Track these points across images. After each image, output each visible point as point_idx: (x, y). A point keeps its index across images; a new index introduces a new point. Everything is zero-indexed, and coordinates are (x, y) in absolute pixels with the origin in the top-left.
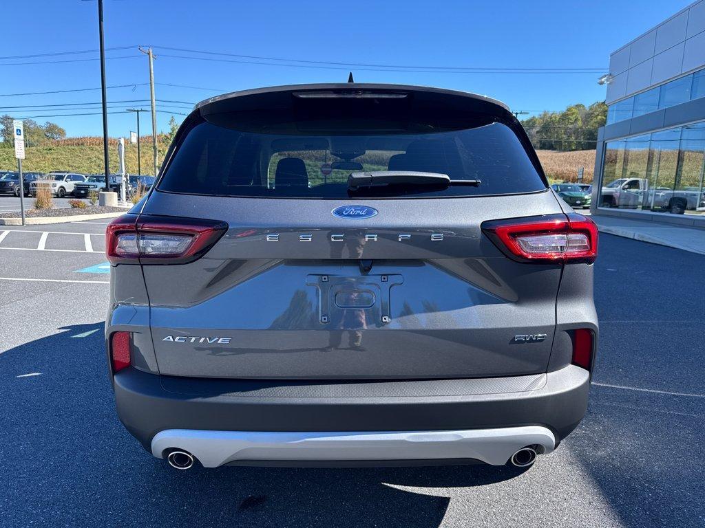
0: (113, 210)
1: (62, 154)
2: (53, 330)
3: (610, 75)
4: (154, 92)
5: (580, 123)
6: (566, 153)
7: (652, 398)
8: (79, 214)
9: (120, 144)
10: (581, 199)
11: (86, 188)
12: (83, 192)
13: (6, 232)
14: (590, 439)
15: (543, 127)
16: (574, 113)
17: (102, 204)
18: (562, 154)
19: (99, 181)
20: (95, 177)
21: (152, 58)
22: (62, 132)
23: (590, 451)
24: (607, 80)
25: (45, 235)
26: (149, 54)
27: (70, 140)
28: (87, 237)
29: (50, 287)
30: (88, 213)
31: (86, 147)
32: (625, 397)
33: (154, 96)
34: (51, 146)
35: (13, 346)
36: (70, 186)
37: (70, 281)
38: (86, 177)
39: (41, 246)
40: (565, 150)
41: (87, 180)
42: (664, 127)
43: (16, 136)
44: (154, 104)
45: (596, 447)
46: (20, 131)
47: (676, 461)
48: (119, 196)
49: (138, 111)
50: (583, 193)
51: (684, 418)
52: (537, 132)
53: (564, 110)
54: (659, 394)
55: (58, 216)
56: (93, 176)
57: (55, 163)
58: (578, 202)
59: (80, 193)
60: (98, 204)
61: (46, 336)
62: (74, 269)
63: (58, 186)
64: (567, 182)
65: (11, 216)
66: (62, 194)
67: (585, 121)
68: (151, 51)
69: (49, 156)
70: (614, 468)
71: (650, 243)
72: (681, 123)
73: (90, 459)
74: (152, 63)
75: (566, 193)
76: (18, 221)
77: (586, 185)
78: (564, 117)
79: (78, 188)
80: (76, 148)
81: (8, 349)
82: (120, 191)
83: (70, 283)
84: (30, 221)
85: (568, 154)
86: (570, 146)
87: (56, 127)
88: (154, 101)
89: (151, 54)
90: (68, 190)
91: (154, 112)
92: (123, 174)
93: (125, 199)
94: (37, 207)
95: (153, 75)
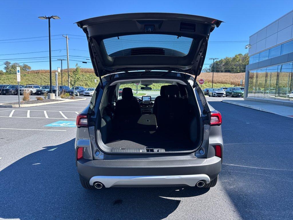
0: (53, 100)
1: (30, 77)
2: (41, 149)
3: (250, 45)
4: (68, 53)
5: (241, 62)
6: (235, 74)
7: (252, 170)
8: (40, 103)
9: (56, 74)
10: (241, 93)
11: (41, 91)
12: (39, 93)
13: (14, 111)
14: (229, 183)
15: (225, 63)
16: (238, 57)
17: (49, 98)
18: (234, 74)
19: (46, 88)
20: (44, 87)
21: (67, 39)
22: (29, 68)
23: (228, 187)
24: (249, 47)
25: (29, 111)
26: (66, 38)
27: (34, 71)
28: (45, 112)
29: (35, 133)
30: (44, 102)
31: (40, 74)
32: (243, 169)
33: (68, 54)
34: (26, 74)
35: (28, 154)
36: (34, 90)
37: (42, 130)
38: (41, 87)
39: (28, 116)
40: (235, 73)
41: (41, 88)
42: (271, 65)
43: (17, 73)
44: (68, 57)
45: (230, 185)
46: (19, 71)
47: (256, 189)
48: (56, 95)
49: (62, 60)
50: (241, 91)
51: (263, 176)
52: (223, 66)
53: (234, 56)
54: (255, 168)
55: (32, 103)
56: (44, 86)
57: (27, 81)
58: (240, 95)
59: (38, 93)
60: (47, 98)
61: (39, 150)
62: (43, 125)
63: (30, 91)
64: (236, 86)
65: (14, 104)
66: (32, 94)
67: (243, 61)
68: (67, 36)
69: (24, 78)
70: (235, 192)
71: (266, 112)
72: (277, 64)
73: (64, 190)
74: (67, 41)
75: (234, 91)
76: (17, 106)
77: (243, 87)
78: (234, 59)
79: (38, 91)
80: (36, 74)
81: (26, 155)
82: (56, 93)
83: (43, 131)
84: (22, 106)
85: (236, 74)
86: (237, 71)
87: (27, 66)
88: (68, 56)
89: (67, 38)
90: (33, 92)
91: (68, 60)
92: (57, 86)
93: (58, 96)
94: (24, 100)
95: (68, 46)
